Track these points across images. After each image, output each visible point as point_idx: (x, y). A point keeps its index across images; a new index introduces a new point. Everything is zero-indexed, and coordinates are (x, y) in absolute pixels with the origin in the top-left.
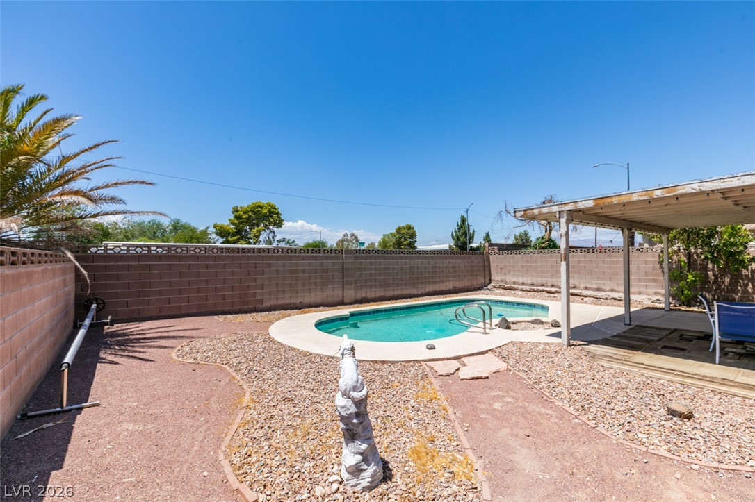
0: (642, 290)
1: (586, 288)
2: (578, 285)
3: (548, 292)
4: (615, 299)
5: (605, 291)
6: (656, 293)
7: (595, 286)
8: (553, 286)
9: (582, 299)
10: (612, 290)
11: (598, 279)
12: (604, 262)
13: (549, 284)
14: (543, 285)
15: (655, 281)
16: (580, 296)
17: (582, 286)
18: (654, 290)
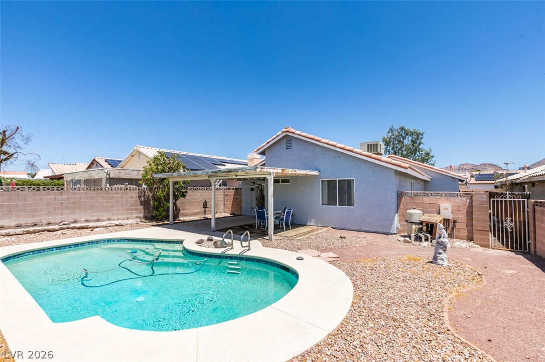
0: (129, 216)
1: (87, 221)
2: (79, 219)
3: (49, 231)
4: (117, 225)
5: (103, 221)
6: (137, 217)
7: (95, 218)
8: (49, 224)
9: (93, 230)
10: (109, 219)
11: (98, 211)
12: (103, 198)
13: (45, 222)
14: (35, 225)
15: (136, 209)
16: (87, 228)
17: (83, 219)
18: (135, 216)
